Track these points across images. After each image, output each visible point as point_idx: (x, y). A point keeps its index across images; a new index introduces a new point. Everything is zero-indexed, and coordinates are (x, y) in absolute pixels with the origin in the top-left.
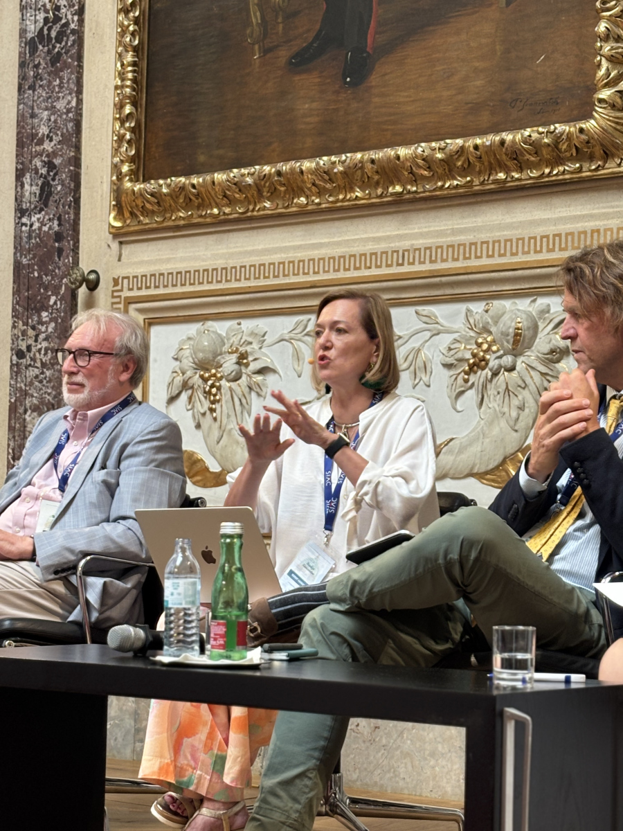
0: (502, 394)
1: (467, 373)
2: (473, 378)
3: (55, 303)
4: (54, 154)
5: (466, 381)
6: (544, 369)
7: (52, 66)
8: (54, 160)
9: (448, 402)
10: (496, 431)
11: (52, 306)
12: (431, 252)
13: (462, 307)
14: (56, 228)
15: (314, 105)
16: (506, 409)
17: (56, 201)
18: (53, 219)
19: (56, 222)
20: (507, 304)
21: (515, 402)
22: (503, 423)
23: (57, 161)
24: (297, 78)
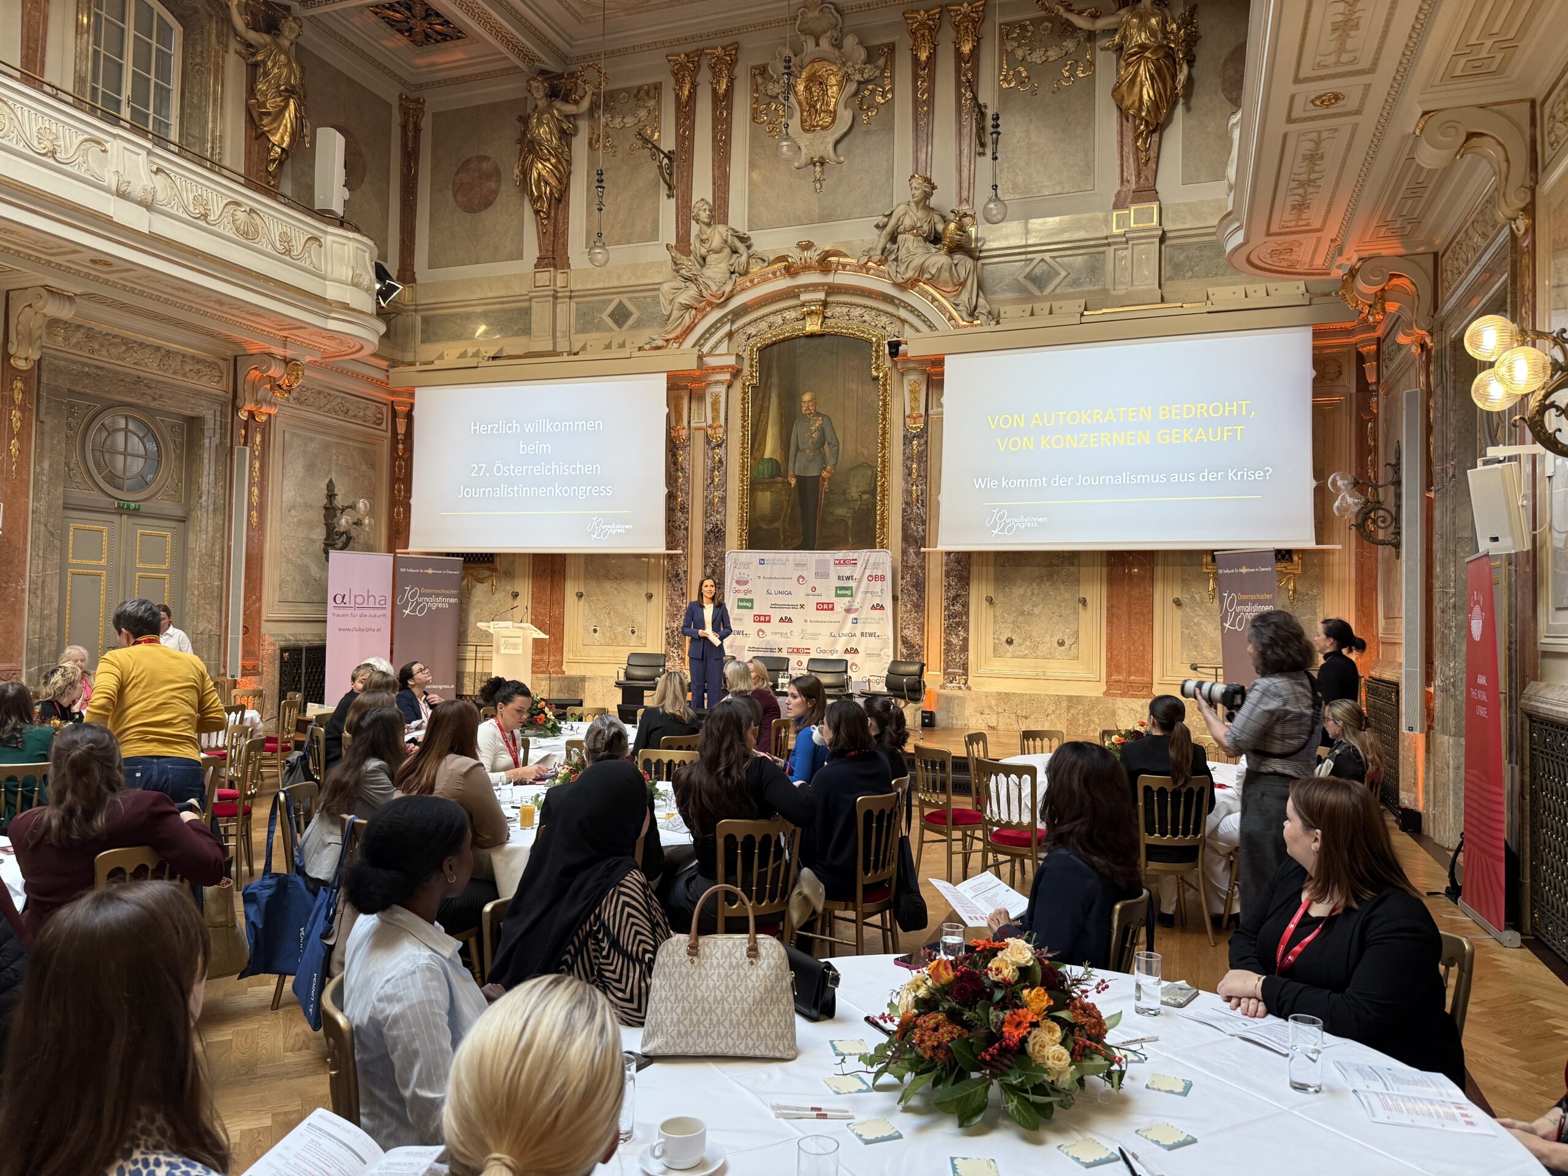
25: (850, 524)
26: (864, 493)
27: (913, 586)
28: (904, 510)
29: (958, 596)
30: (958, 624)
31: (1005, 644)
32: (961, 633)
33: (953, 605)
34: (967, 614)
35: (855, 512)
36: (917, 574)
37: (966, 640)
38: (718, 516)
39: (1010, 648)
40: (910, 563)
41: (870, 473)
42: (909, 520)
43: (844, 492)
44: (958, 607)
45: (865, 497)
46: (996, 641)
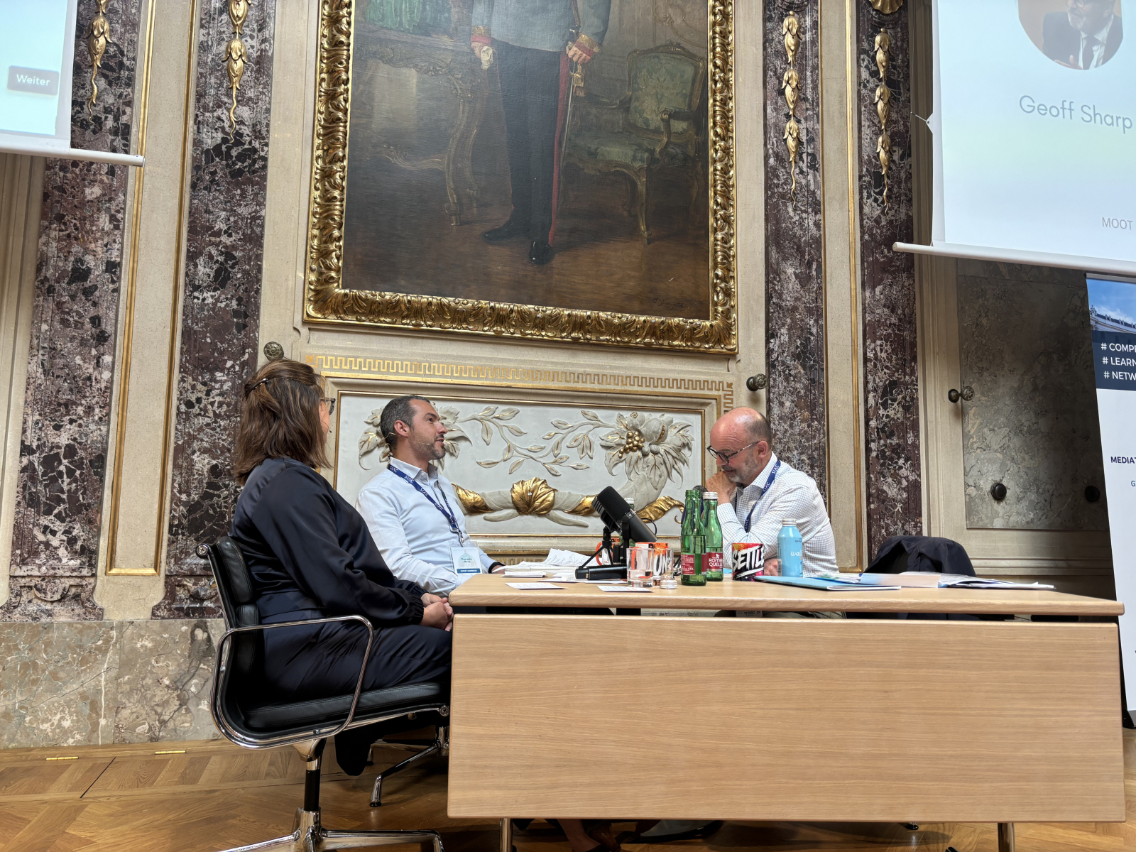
0: (650, 468)
1: (622, 453)
2: (625, 456)
3: (233, 366)
4: (234, 247)
5: (620, 457)
6: (674, 454)
7: (232, 177)
8: (234, 253)
9: (606, 469)
10: (644, 488)
11: (229, 369)
12: (598, 378)
13: (616, 413)
14: (235, 307)
15: (507, 269)
16: (652, 476)
17: (235, 285)
18: (231, 299)
19: (234, 303)
20: (646, 414)
21: (658, 472)
22: (649, 484)
23: (238, 254)
24: (490, 247)
25: (641, 188)
26: (675, 115)
27: (796, 357)
28: (770, 174)
29: (893, 384)
30: (897, 450)
31: (989, 498)
32: (904, 472)
33: (885, 406)
34: (915, 427)
35: (652, 160)
36: (805, 330)
37: (914, 488)
38: (245, 112)
39: (1000, 508)
40: (788, 301)
41: (689, 71)
42: (783, 196)
43: (625, 106)
44: (895, 412)
45: (679, 126)
46: (972, 491)
